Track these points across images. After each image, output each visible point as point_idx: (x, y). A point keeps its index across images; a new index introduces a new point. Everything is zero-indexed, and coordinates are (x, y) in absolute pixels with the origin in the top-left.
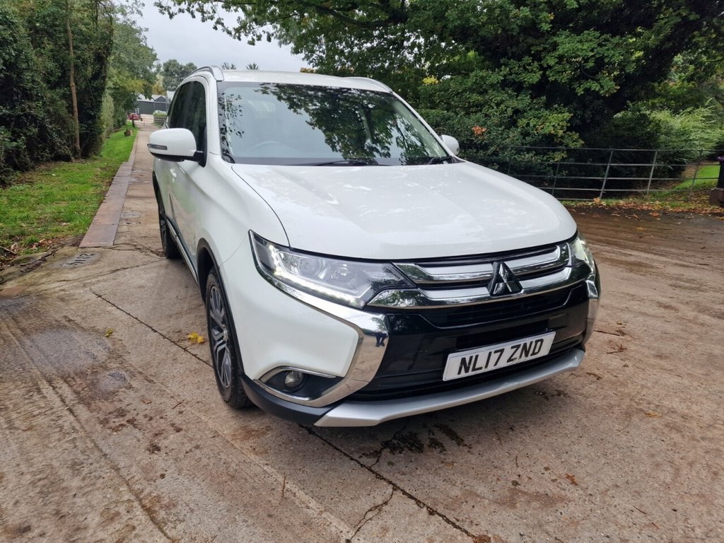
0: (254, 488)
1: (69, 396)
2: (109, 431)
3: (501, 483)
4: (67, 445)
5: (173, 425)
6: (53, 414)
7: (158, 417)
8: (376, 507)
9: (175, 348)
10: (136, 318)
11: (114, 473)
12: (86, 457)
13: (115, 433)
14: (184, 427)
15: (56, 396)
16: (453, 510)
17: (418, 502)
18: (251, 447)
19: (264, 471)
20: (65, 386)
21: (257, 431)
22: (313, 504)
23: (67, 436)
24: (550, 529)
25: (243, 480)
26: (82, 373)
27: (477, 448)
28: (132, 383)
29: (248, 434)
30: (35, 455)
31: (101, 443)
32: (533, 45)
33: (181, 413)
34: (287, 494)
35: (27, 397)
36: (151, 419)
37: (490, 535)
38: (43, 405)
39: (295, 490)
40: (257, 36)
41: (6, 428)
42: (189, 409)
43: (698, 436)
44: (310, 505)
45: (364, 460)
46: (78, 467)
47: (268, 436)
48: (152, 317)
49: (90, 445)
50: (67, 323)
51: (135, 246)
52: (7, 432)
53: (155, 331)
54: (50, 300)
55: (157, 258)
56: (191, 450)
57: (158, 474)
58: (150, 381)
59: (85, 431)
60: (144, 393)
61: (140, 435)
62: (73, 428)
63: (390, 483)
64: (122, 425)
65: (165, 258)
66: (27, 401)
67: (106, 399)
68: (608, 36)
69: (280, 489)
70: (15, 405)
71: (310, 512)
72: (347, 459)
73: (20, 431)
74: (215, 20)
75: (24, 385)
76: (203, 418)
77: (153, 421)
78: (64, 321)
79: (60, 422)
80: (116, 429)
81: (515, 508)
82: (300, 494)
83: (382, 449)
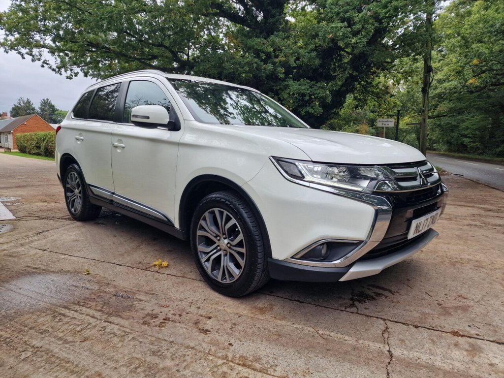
0: (300, 338)
1: (96, 314)
2: (157, 328)
3: (432, 305)
4: (132, 343)
5: (202, 316)
6: (95, 326)
7: (184, 313)
8: (385, 331)
9: (149, 273)
10: (95, 259)
11: (193, 351)
12: (158, 346)
13: (163, 328)
14: (211, 315)
15: (84, 316)
16: (425, 323)
17: (403, 323)
18: (272, 317)
19: (296, 328)
20: (84, 309)
21: (266, 308)
22: (347, 338)
23: (126, 337)
24: (479, 321)
25: (288, 336)
26: (88, 298)
27: (402, 292)
28: (139, 297)
29: (262, 311)
30: (113, 354)
31: (160, 336)
32: (273, 86)
33: (199, 308)
34: (325, 337)
35: (57, 320)
36: (180, 315)
37: (456, 330)
38: (80, 323)
39: (328, 333)
40: (74, 73)
41: (63, 343)
42: (202, 305)
43: (493, 268)
44: (345, 339)
45: (348, 309)
46: (159, 354)
47: (276, 309)
48: (107, 257)
49: (153, 339)
50: (34, 270)
51: (38, 217)
52: (67, 345)
53: (121, 265)
55: (68, 222)
56: (232, 327)
57: (226, 344)
58: (153, 294)
59: (137, 331)
60: (157, 302)
61: (182, 325)
62: (125, 332)
63: (377, 318)
64: (161, 323)
65: (75, 221)
66: (60, 323)
67: (130, 310)
68: (314, 82)
69: (317, 335)
70: (52, 328)
71: (350, 342)
72: (339, 311)
73: (78, 343)
74: (42, 61)
75: (44, 314)
76: (219, 308)
77: (183, 316)
78: (29, 269)
79: (108, 330)
80: (161, 325)
81: (452, 315)
82: (332, 334)
83: (353, 302)
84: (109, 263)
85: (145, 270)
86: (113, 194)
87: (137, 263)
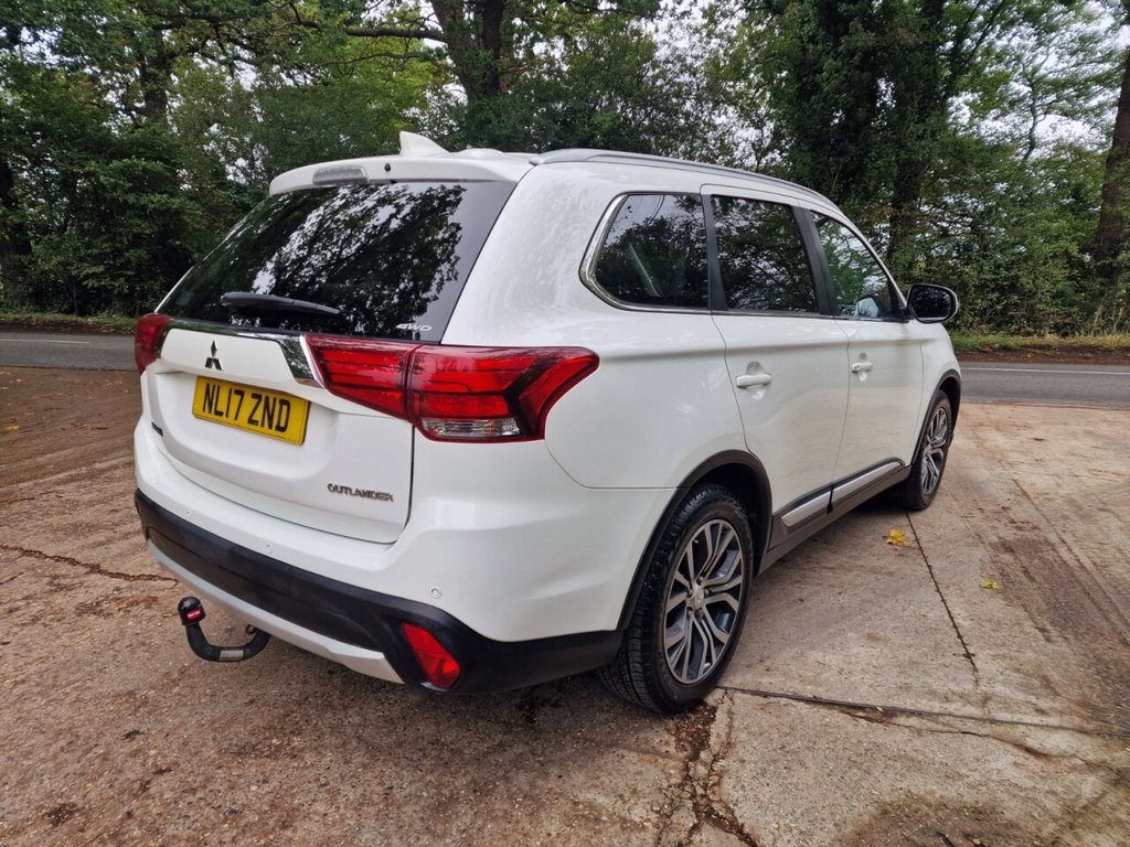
10: (938, 591)
54: (1075, 693)
84: (933, 577)
85: (920, 548)
86: (832, 487)
87: (907, 557)
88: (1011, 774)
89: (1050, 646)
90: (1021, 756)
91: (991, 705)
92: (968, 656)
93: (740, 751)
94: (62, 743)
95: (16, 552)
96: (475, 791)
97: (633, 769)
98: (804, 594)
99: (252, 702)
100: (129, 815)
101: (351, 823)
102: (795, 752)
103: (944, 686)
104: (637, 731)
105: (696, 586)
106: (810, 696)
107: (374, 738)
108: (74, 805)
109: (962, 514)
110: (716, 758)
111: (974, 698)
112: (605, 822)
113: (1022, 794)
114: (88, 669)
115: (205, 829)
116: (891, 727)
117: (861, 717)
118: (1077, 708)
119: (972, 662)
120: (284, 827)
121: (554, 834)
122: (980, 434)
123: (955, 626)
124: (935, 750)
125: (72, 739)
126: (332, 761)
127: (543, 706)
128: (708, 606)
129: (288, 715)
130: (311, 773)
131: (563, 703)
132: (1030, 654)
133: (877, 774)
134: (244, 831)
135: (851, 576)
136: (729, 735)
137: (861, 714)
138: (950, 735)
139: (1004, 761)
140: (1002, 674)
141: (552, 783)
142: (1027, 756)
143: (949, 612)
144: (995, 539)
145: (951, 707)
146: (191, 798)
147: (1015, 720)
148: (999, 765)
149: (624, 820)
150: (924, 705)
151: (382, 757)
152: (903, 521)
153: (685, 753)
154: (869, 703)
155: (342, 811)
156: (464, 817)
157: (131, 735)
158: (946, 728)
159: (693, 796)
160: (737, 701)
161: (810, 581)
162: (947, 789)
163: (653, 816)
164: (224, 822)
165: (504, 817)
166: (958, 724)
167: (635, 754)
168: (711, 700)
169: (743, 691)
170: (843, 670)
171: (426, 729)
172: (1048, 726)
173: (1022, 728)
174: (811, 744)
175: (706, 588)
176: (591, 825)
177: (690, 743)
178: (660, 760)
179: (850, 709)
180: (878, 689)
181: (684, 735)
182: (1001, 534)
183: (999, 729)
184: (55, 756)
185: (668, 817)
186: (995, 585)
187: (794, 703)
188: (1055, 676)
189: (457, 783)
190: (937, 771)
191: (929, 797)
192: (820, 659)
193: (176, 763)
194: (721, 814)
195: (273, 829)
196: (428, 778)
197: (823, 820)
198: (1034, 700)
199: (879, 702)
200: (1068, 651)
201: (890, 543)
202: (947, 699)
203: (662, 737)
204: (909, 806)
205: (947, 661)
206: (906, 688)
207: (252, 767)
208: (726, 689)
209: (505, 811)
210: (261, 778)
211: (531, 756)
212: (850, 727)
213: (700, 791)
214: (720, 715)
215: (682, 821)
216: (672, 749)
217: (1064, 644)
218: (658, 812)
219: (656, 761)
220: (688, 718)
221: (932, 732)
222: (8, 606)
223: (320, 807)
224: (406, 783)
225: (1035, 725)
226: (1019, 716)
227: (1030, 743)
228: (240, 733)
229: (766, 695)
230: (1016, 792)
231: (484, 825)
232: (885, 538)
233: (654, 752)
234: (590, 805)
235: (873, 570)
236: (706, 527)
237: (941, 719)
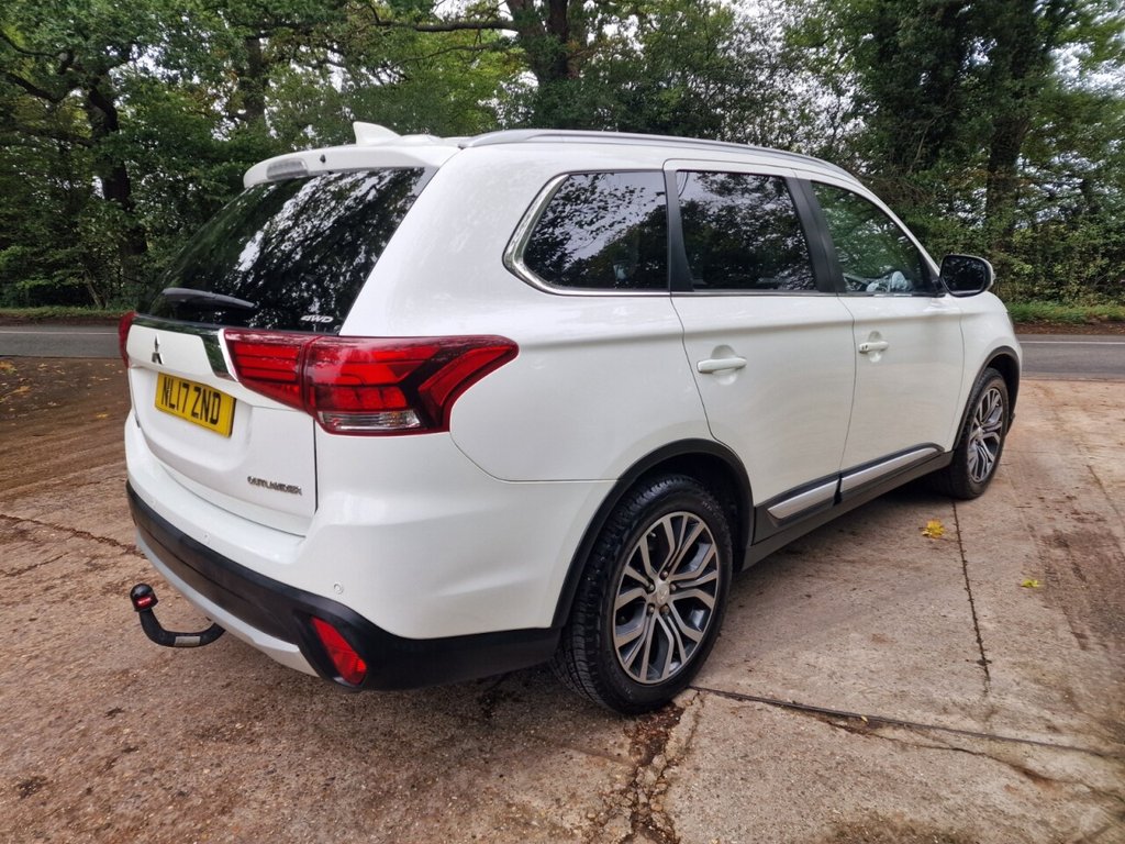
10: (968, 589)
54: (1100, 709)
84: (965, 573)
85: (960, 542)
86: (840, 475)
87: (942, 551)
88: (1000, 799)
89: (1083, 654)
90: (1016, 779)
91: (995, 719)
92: (983, 662)
93: (697, 758)
94: (52, 718)
95: (69, 533)
96: (413, 786)
97: (578, 771)
98: (814, 589)
99: (228, 685)
100: (89, 791)
101: (286, 812)
102: (758, 762)
103: (946, 695)
104: (593, 731)
105: (659, 582)
106: (789, 700)
107: (330, 725)
108: (45, 779)
109: (1018, 503)
110: (669, 764)
111: (978, 711)
112: (534, 827)
113: (1007, 823)
114: (95, 647)
115: (151, 809)
116: (873, 739)
117: (841, 727)
118: (1096, 726)
119: (986, 671)
120: (223, 812)
121: (479, 836)
122: (1062, 415)
123: (977, 629)
124: (917, 767)
125: (61, 713)
126: (284, 748)
127: (504, 700)
128: (675, 602)
129: (257, 700)
130: (262, 759)
131: (525, 699)
132: (1057, 663)
133: (843, 791)
134: (185, 814)
135: (871, 571)
136: (689, 740)
137: (842, 723)
138: (938, 751)
139: (994, 784)
140: (1018, 684)
141: (492, 782)
142: (1024, 779)
143: (974, 613)
144: (1050, 532)
145: (946, 720)
146: (148, 778)
147: (1020, 737)
148: (988, 788)
149: (554, 826)
150: (917, 716)
151: (333, 747)
152: (947, 510)
153: (638, 757)
154: (853, 711)
155: (280, 800)
156: (396, 811)
157: (112, 713)
158: (937, 743)
159: (635, 804)
160: (708, 703)
161: (822, 574)
162: (919, 812)
163: (586, 824)
164: (170, 804)
165: (434, 816)
166: (951, 739)
167: (584, 756)
168: (679, 701)
169: (717, 693)
170: (834, 673)
171: (382, 719)
172: (1057, 746)
173: (1026, 747)
174: (777, 754)
175: (672, 583)
176: (519, 829)
177: (647, 746)
178: (609, 764)
179: (830, 717)
180: (869, 696)
181: (642, 737)
182: (1058, 527)
183: (997, 747)
184: (42, 730)
185: (602, 825)
186: (1036, 584)
187: (770, 707)
188: (1080, 688)
189: (397, 777)
190: (913, 791)
191: (896, 820)
192: (812, 661)
193: (144, 743)
194: (659, 825)
195: (212, 814)
196: (371, 771)
197: (770, 838)
198: (1047, 714)
199: (864, 710)
200: (1105, 660)
201: (926, 535)
202: (945, 711)
203: (619, 740)
204: (871, 829)
205: (957, 668)
206: (903, 695)
207: (210, 750)
208: (699, 689)
209: (437, 809)
210: (216, 761)
211: (478, 752)
212: (826, 738)
213: (643, 799)
214: (686, 719)
215: (615, 831)
216: (625, 753)
217: (1102, 653)
218: (592, 820)
219: (605, 764)
220: (652, 719)
221: (919, 746)
222: (45, 584)
223: (261, 795)
224: (350, 774)
225: (1042, 744)
226: (1025, 733)
227: (1032, 764)
228: (209, 716)
229: (741, 698)
230: (1001, 820)
231: (413, 822)
232: (921, 529)
233: (606, 754)
234: (524, 808)
235: (898, 565)
236: (666, 521)
237: (932, 733)
